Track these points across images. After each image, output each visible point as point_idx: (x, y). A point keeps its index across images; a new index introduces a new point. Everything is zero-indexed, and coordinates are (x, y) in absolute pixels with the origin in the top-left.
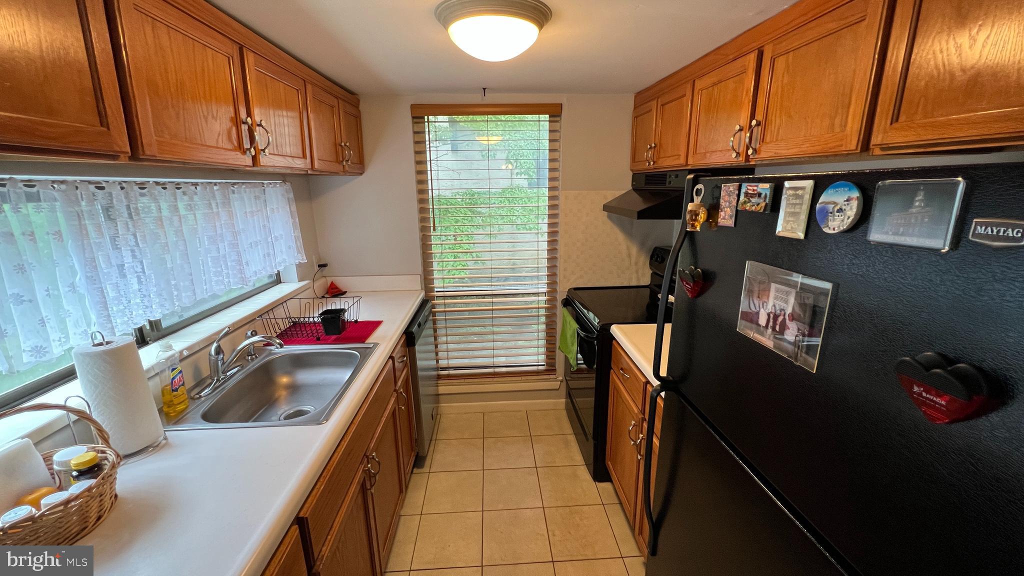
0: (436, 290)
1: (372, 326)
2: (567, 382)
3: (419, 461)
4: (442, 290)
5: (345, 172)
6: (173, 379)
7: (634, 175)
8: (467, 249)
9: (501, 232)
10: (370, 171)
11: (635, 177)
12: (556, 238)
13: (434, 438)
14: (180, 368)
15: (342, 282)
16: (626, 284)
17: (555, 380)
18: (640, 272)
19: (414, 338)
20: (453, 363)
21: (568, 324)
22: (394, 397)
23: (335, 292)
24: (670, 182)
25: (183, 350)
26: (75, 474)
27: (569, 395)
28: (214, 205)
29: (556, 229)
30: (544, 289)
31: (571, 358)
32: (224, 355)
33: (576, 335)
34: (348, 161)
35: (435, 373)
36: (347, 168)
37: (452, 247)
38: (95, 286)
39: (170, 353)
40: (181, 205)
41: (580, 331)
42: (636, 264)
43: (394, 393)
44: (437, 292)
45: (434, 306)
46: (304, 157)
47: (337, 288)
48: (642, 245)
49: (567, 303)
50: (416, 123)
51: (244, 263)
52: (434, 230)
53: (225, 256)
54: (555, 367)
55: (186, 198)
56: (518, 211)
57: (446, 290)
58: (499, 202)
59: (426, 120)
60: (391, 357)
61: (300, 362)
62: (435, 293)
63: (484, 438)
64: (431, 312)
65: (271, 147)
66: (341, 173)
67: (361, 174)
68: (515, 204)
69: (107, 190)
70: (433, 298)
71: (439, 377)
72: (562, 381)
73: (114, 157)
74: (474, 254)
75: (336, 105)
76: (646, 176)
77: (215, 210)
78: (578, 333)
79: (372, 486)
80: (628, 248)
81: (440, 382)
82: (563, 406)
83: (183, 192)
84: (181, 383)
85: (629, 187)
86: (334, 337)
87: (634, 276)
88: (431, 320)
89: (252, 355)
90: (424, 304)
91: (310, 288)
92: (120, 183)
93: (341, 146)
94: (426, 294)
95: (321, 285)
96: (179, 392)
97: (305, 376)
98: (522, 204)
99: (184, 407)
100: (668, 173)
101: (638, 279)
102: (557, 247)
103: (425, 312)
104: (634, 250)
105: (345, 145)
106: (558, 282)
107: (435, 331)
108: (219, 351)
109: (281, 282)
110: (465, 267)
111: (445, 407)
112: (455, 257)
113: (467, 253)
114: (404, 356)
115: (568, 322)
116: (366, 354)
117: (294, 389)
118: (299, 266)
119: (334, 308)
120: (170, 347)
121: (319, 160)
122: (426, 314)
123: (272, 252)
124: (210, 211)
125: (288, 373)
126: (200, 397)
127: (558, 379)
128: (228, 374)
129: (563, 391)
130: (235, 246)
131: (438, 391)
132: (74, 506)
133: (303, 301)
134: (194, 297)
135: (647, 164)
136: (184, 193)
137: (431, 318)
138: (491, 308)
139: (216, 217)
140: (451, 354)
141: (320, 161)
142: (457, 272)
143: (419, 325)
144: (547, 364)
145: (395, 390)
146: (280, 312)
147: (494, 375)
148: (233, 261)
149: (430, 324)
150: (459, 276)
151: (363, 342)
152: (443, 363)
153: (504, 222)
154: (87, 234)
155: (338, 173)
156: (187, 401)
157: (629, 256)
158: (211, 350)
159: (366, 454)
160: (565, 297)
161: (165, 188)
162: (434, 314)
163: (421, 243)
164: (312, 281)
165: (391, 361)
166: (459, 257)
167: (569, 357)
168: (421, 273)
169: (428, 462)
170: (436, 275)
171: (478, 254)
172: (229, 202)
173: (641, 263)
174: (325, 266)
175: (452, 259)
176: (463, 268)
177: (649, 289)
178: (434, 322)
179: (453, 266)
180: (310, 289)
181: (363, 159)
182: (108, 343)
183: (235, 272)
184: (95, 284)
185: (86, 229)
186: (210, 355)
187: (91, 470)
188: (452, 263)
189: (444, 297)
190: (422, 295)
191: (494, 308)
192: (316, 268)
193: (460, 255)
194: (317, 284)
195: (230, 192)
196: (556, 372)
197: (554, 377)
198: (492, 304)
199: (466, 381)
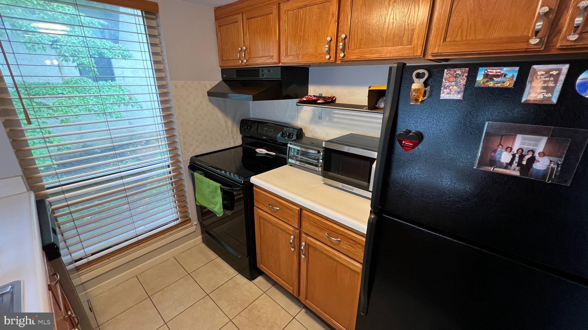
2: (201, 224)
7: (222, 70)
11: (224, 71)
12: (171, 120)
16: (228, 147)
17: (192, 226)
18: (235, 137)
24: (263, 75)
29: (170, 113)
41: (223, 187)
42: (232, 132)
44: (48, 189)
48: (234, 119)
54: (189, 217)
56: (92, 100)
68: (85, 93)
72: (196, 225)
76: (237, 71)
78: (221, 189)
80: (226, 122)
82: (201, 241)
85: (221, 79)
87: (232, 141)
94: (35, 195)
98: (94, 93)
100: (260, 70)
101: (235, 142)
104: (230, 123)
106: (180, 154)
127: (194, 224)
129: (199, 231)
135: (240, 62)
138: (123, 188)
144: (182, 217)
147: (138, 243)
157: (227, 127)
160: (189, 164)
168: (21, 174)
173: (235, 132)
177: (242, 147)
189: (64, 192)
190: (33, 198)
191: (126, 187)
196: (191, 220)
197: (190, 224)
198: (124, 184)
199: (111, 259)
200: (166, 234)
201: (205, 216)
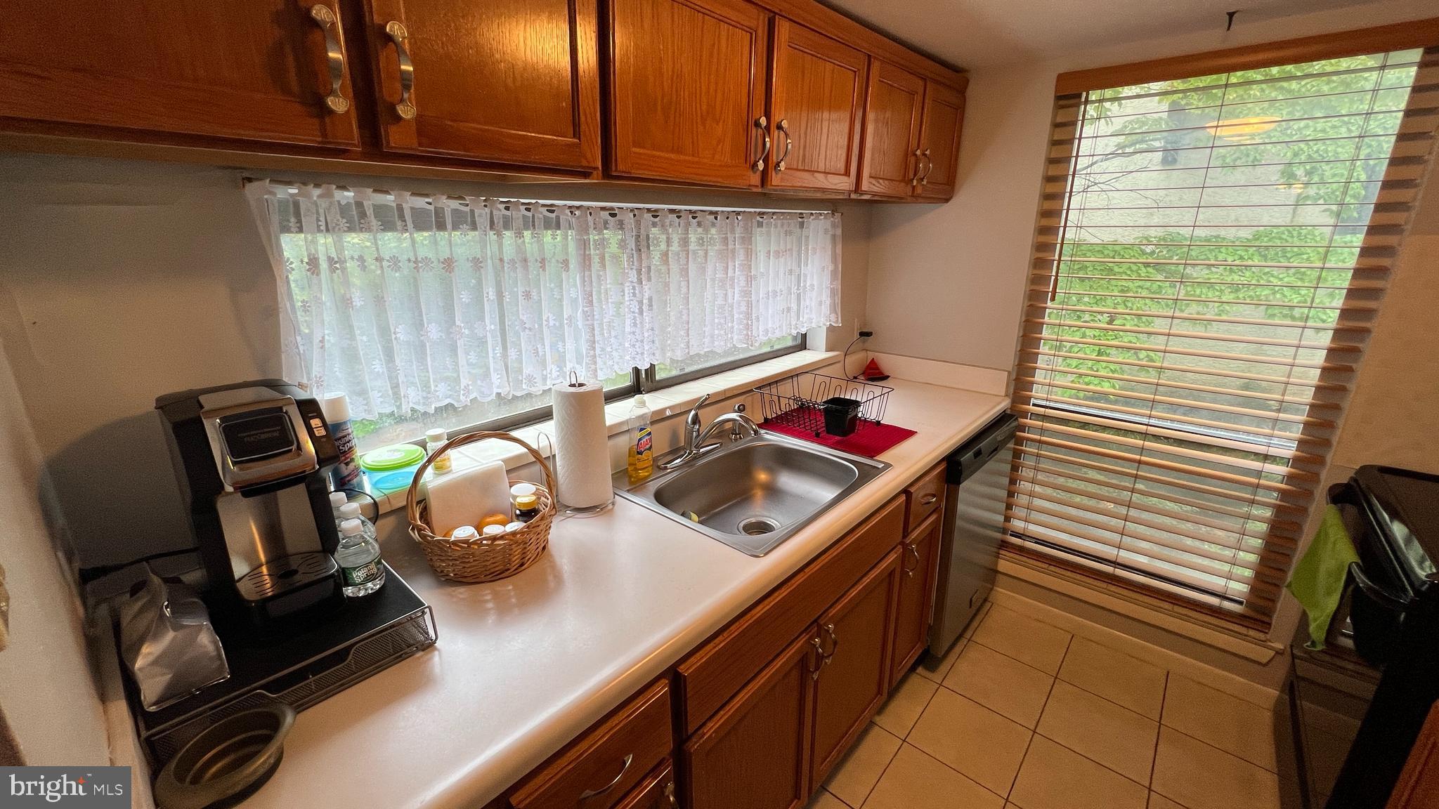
0: (1033, 401)
1: (900, 435)
2: (1293, 661)
3: (929, 660)
4: (1044, 403)
5: (915, 197)
6: (640, 440)
8: (1130, 342)
9: (1224, 317)
10: (965, 197)
13: (968, 635)
14: (649, 430)
15: (887, 362)
17: (1263, 643)
19: (960, 473)
20: (1034, 529)
21: (1330, 546)
22: (896, 553)
23: (874, 374)
25: (666, 408)
26: (518, 512)
27: (1291, 688)
28: (730, 242)
30: (1288, 449)
31: (1315, 620)
32: (700, 426)
33: (1344, 577)
34: (922, 179)
35: (999, 536)
36: (919, 190)
37: (1099, 336)
38: (587, 322)
39: (644, 411)
40: (693, 238)
41: (1356, 571)
43: (899, 546)
44: (1034, 405)
45: (1022, 428)
46: (847, 173)
47: (877, 368)
49: (1343, 495)
50: (1062, 107)
51: (754, 318)
52: (1053, 299)
53: (732, 306)
54: (1270, 617)
55: (700, 230)
57: (1052, 404)
58: (1236, 257)
59: (1083, 99)
60: (906, 491)
61: (788, 460)
62: (1031, 407)
63: (1056, 678)
64: (1012, 436)
65: (788, 158)
66: (909, 199)
67: (947, 200)
69: (618, 217)
70: (1024, 414)
71: (1004, 545)
72: (1278, 653)
73: (586, 175)
74: (1143, 354)
75: (921, 91)
77: (730, 247)
78: (1350, 573)
79: (816, 669)
81: (1003, 552)
82: (1270, 703)
83: (698, 222)
84: (648, 446)
86: (838, 438)
88: (1009, 449)
89: (736, 434)
90: (1002, 419)
91: (839, 362)
92: (632, 210)
93: (916, 155)
94: (1012, 406)
95: (856, 360)
96: (644, 456)
97: (789, 481)
99: (647, 474)
102: (1354, 366)
103: (999, 435)
105: (924, 155)
106: (1335, 444)
107: (1015, 468)
108: (696, 420)
109: (805, 349)
110: (1116, 375)
111: (1002, 593)
112: (1099, 354)
113: (1129, 348)
114: (934, 496)
115: (1332, 539)
116: (868, 474)
117: (773, 492)
118: (831, 329)
119: (848, 397)
120: (643, 404)
121: (871, 177)
122: (999, 438)
123: (794, 306)
124: (725, 247)
125: (770, 470)
126: (666, 468)
128: (701, 450)
129: (1280, 671)
130: (746, 293)
131: (996, 564)
132: (500, 545)
133: (819, 379)
134: (687, 351)
136: (699, 224)
137: (1011, 445)
138: (1138, 457)
139: (730, 255)
140: (1035, 516)
141: (872, 180)
142: (1096, 381)
143: (978, 454)
144: (1250, 605)
145: (902, 543)
146: (786, 389)
147: (1112, 579)
148: (740, 313)
149: (1006, 454)
150: (1098, 388)
151: (871, 457)
152: (1018, 525)
153: (1238, 298)
154: (590, 265)
155: (902, 198)
156: (650, 469)
158: (688, 418)
159: (819, 621)
160: (1345, 481)
161: (679, 217)
162: (1020, 441)
163: (1023, 319)
164: (843, 354)
165: (903, 498)
166: (1108, 355)
167: (1311, 615)
168: (1010, 369)
169: (944, 667)
170: (1039, 376)
171: (1151, 354)
172: (751, 237)
174: (868, 334)
175: (1094, 356)
176: (1111, 375)
178: (1017, 454)
179: (1091, 369)
180: (837, 365)
181: (955, 177)
182: (580, 385)
183: (741, 327)
184: (588, 320)
185: (590, 260)
186: (687, 422)
187: (528, 513)
188: (1090, 363)
189: (1044, 418)
190: (1004, 404)
191: (1143, 458)
192: (856, 335)
193: (1113, 351)
194: (849, 360)
195: (755, 224)
196: (1269, 629)
197: (1262, 636)
198: (1142, 450)
199: (1052, 568)
200: (1177, 609)
201: (1332, 655)
